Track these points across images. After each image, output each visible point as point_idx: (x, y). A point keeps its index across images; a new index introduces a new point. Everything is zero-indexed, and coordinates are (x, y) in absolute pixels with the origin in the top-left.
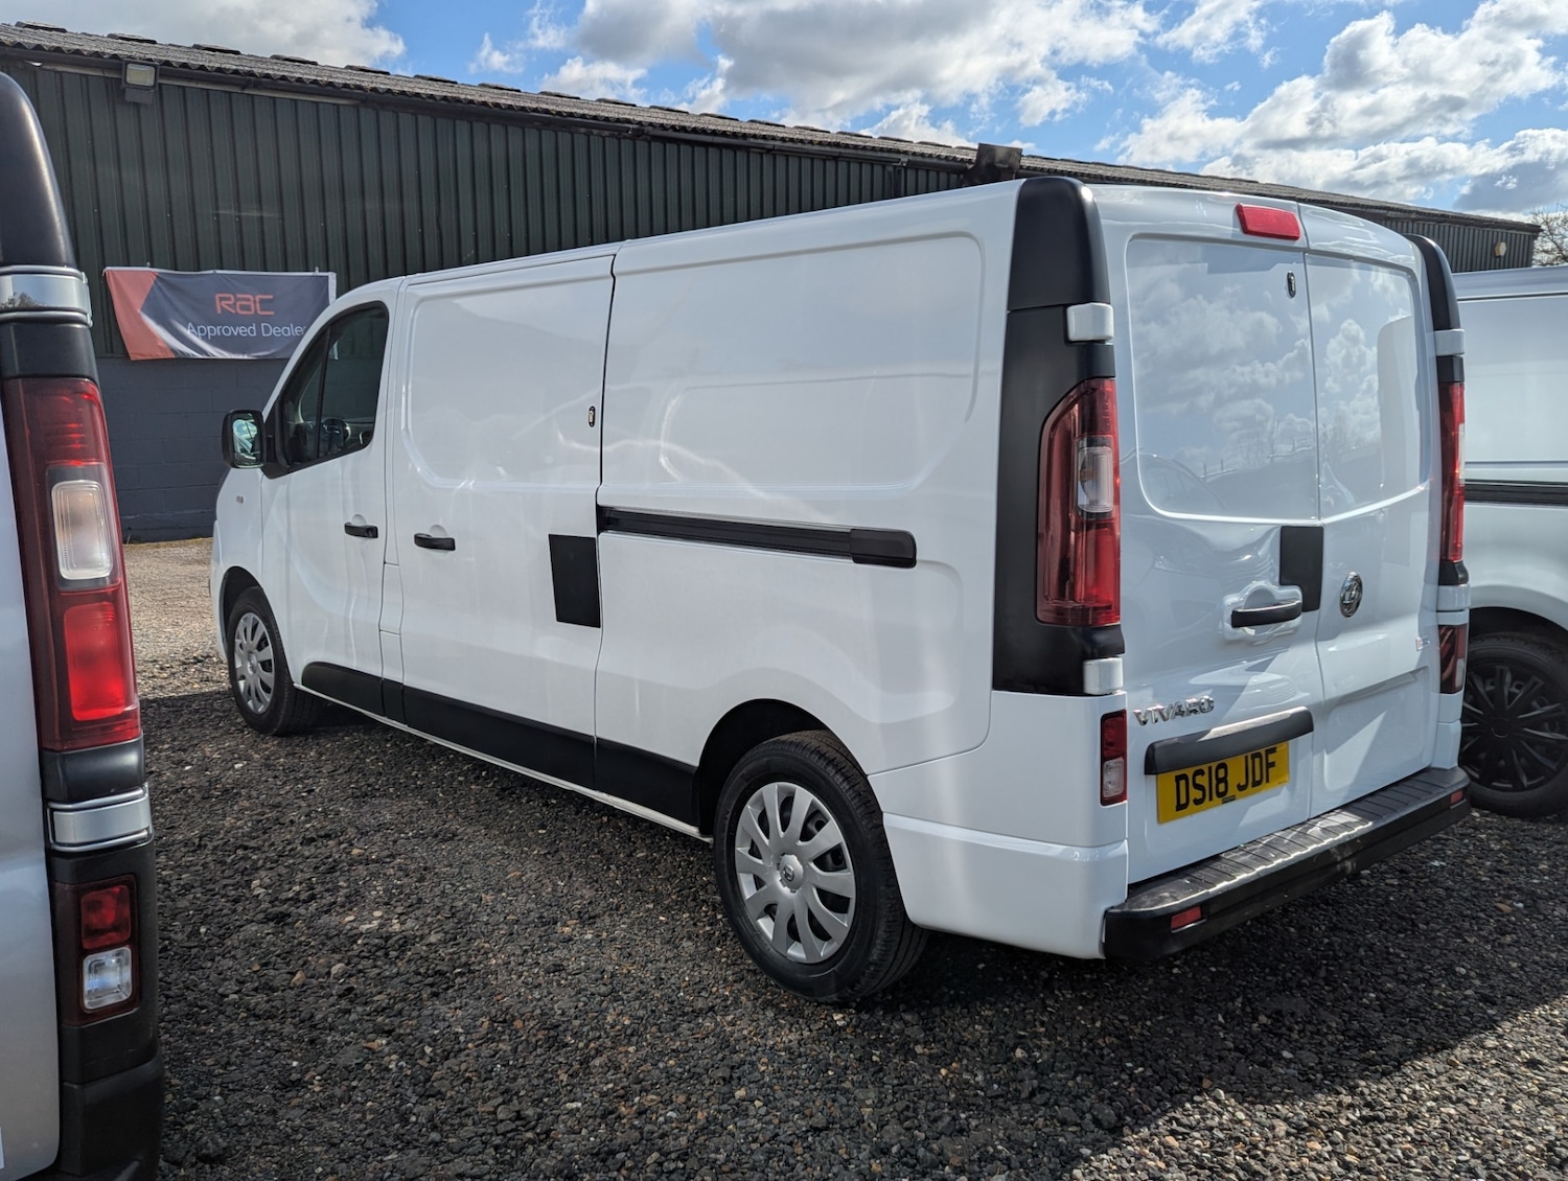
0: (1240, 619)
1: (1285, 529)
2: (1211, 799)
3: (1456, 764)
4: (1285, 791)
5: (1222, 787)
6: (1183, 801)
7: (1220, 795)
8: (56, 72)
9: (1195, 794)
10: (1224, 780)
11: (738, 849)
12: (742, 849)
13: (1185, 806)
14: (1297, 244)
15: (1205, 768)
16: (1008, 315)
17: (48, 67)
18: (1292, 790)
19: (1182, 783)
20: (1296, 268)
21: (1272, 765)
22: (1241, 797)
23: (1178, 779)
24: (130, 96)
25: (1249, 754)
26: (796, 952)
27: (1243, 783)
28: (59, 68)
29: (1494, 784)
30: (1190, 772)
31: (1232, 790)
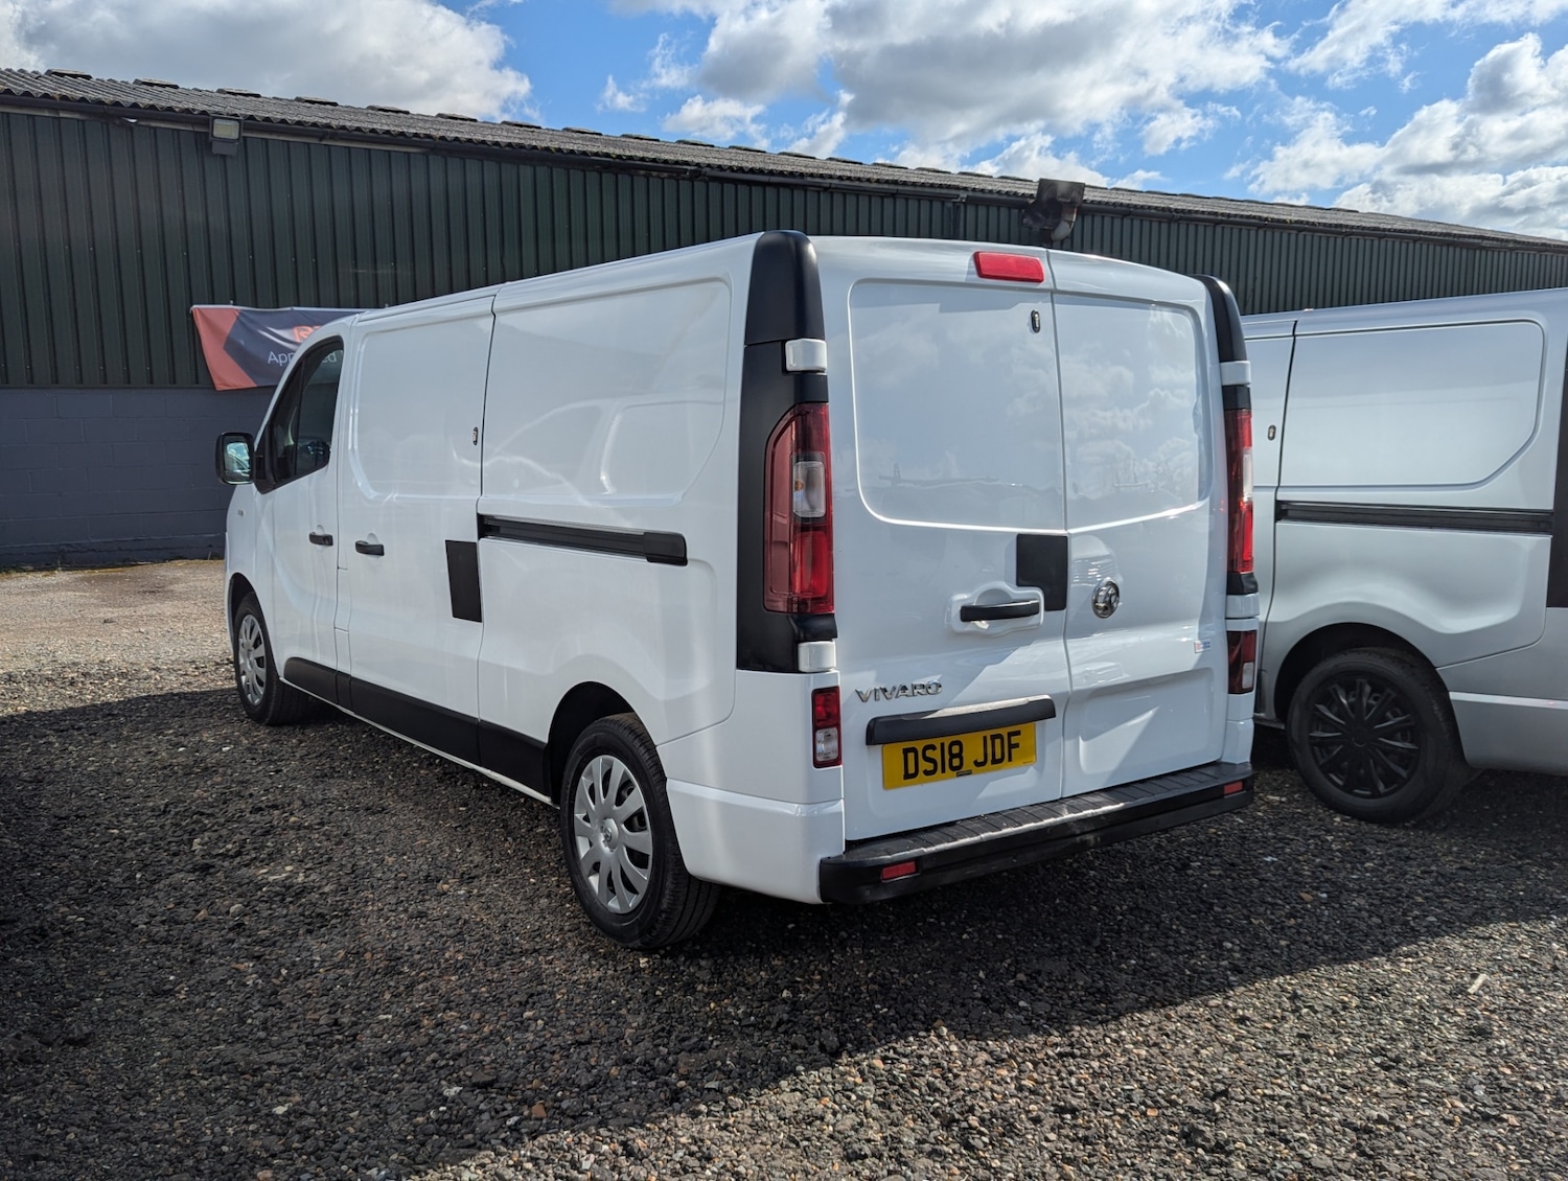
0: (969, 614)
1: (1020, 537)
2: (943, 771)
3: (1248, 760)
4: (1031, 770)
5: (956, 762)
6: (911, 770)
7: (953, 768)
8: (151, 127)
9: (924, 765)
10: (960, 755)
11: (577, 815)
12: (579, 816)
13: (915, 775)
14: (1041, 286)
15: (937, 742)
16: (745, 350)
17: (143, 123)
18: (1040, 770)
19: (911, 756)
20: (1044, 308)
21: (1017, 746)
22: (977, 773)
23: (906, 751)
24: (217, 149)
25: (988, 733)
26: (614, 905)
27: (981, 760)
28: (153, 124)
29: (1356, 791)
30: (919, 745)
31: (968, 764)
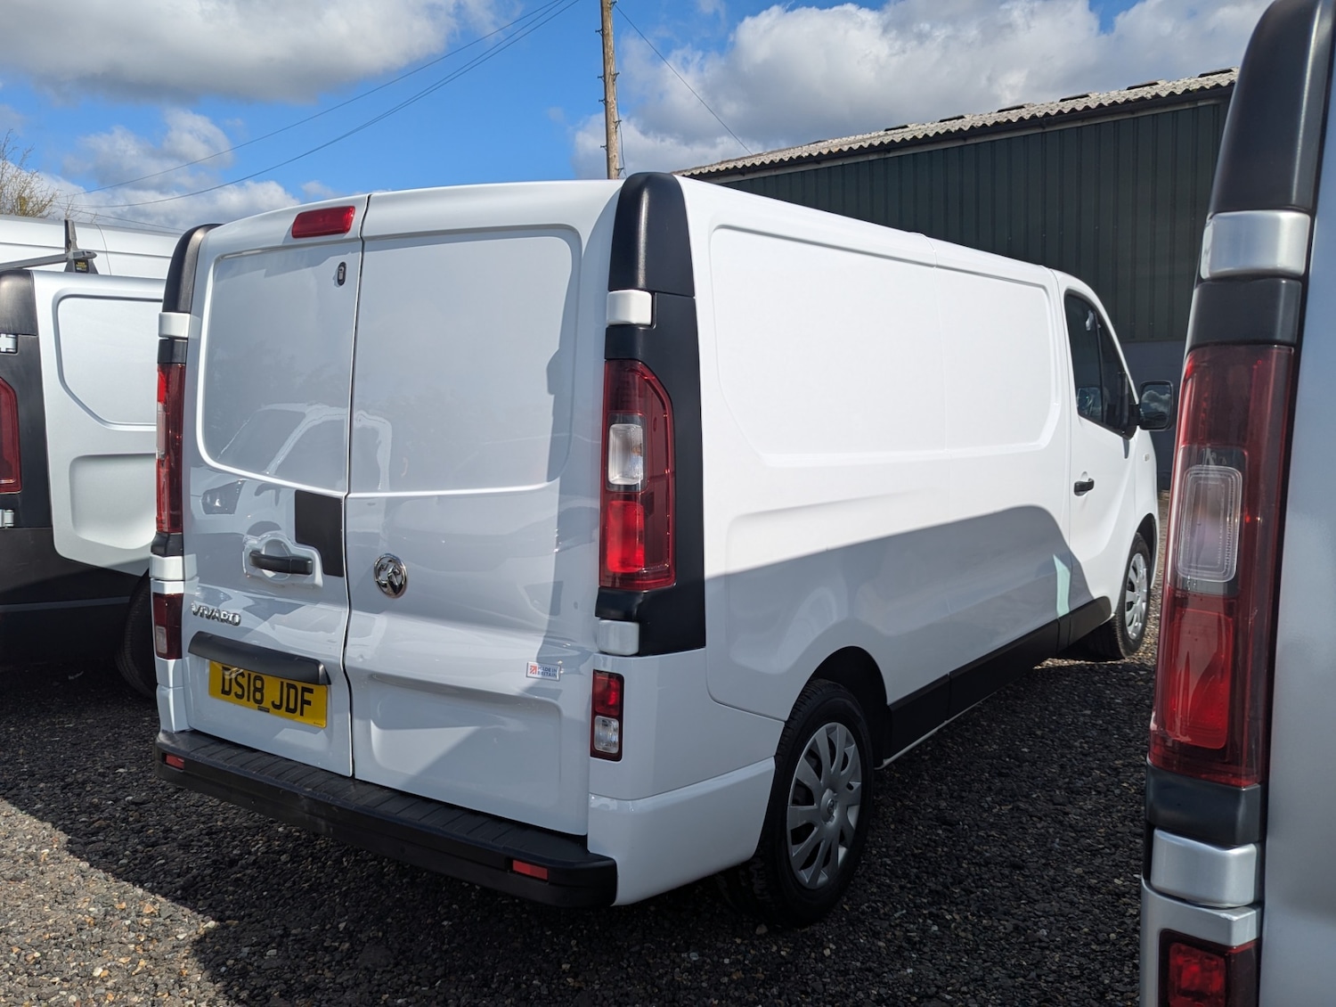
0: (258, 560)
1: (299, 493)
2: (248, 700)
4: (322, 734)
6: (227, 689)
7: (255, 700)
10: (261, 690)
13: (230, 693)
14: (348, 236)
18: (330, 736)
19: (227, 675)
20: (352, 259)
21: (309, 703)
22: (273, 714)
23: (224, 670)
25: (285, 682)
27: (278, 703)
30: (234, 669)
31: (267, 704)
